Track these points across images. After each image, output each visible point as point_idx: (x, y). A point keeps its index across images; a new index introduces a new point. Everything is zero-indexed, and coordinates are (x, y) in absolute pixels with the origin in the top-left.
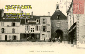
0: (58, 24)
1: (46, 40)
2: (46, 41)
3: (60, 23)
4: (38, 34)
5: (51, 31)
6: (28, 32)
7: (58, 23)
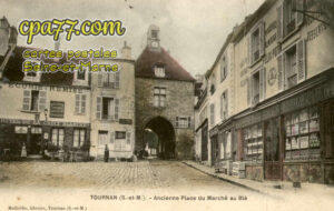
0: (157, 98)
1: (111, 155)
2: (113, 160)
3: (163, 92)
4: (80, 129)
5: (134, 121)
6: (37, 115)
7: (157, 91)
